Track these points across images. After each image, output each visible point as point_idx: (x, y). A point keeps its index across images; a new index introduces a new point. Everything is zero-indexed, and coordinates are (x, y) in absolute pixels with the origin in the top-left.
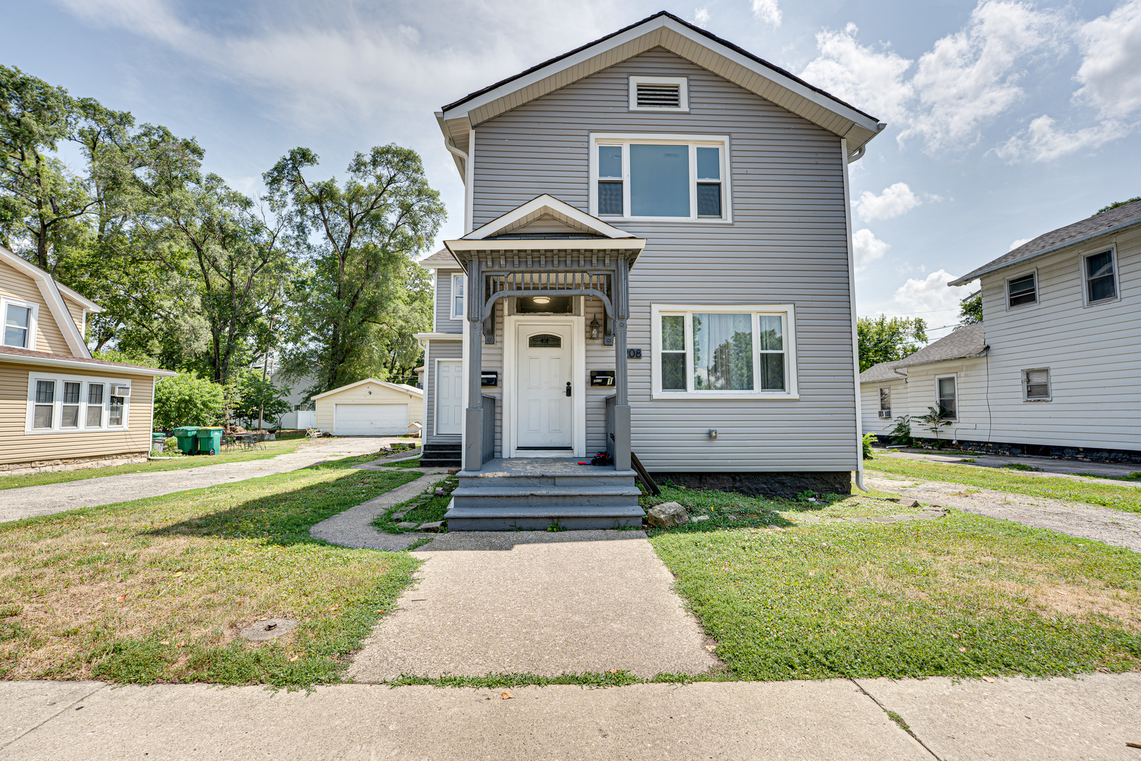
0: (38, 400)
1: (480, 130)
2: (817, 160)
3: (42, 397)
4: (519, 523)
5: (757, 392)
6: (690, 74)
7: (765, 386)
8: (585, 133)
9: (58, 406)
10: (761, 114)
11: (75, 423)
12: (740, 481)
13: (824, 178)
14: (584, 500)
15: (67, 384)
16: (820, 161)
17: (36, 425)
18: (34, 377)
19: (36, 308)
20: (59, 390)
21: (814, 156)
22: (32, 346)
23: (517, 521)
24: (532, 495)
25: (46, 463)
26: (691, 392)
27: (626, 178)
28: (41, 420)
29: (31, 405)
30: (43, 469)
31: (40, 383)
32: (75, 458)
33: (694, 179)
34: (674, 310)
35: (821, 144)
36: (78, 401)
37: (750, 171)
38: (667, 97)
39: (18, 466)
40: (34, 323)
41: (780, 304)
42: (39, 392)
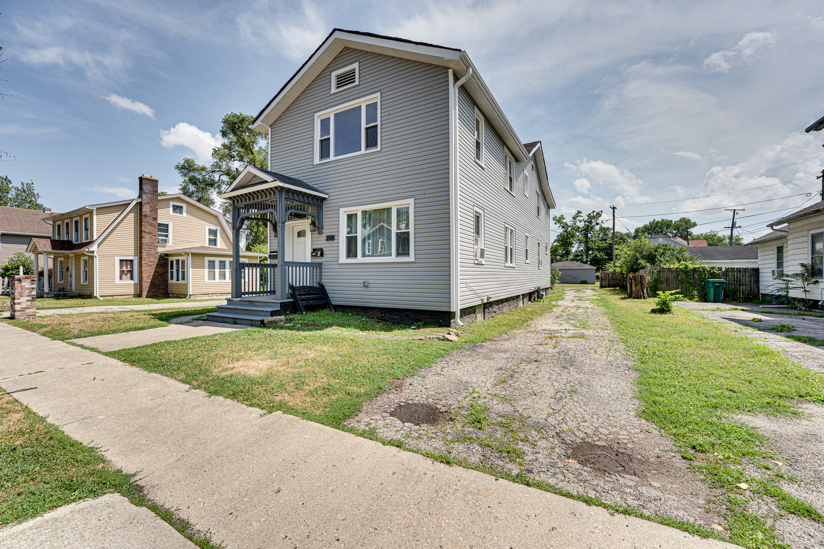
0: (209, 269)
1: (272, 127)
2: (432, 91)
3: (211, 267)
4: (226, 320)
5: (394, 258)
6: (359, 59)
7: (398, 254)
8: (312, 114)
9: (217, 271)
10: (398, 70)
11: (225, 278)
12: (385, 313)
13: (436, 103)
14: (253, 312)
15: (220, 262)
16: (434, 91)
17: (209, 279)
18: (207, 259)
19: (219, 229)
20: (217, 264)
21: (430, 88)
22: (219, 246)
23: (225, 319)
24: (237, 309)
25: (214, 295)
26: (360, 259)
27: (332, 136)
28: (211, 277)
29: (206, 270)
30: (213, 297)
31: (209, 261)
32: (226, 293)
33: (364, 126)
34: (351, 210)
35: (435, 78)
36: (225, 269)
37: (391, 112)
38: (350, 78)
39: (203, 296)
40: (218, 235)
41: (405, 199)
42: (209, 265)
